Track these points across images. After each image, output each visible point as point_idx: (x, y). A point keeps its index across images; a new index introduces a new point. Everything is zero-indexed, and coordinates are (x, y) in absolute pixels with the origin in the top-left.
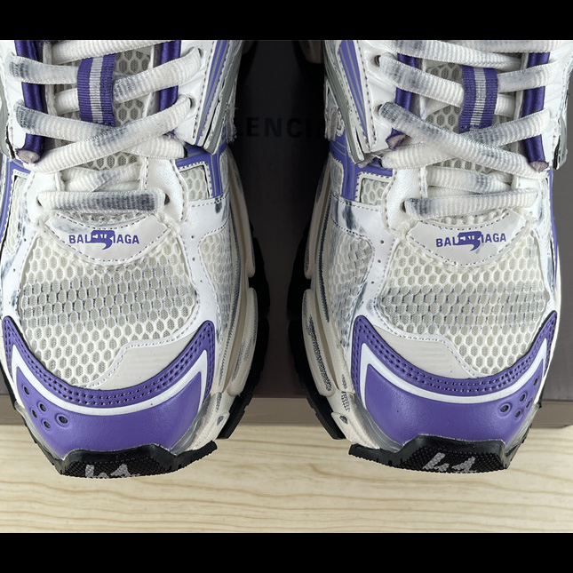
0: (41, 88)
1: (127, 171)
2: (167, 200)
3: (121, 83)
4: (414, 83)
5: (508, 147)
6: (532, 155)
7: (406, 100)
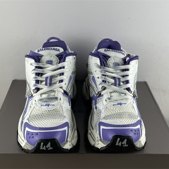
0: (39, 81)
1: (53, 94)
2: (60, 99)
3: (53, 79)
4: (105, 78)
5: (124, 89)
6: (128, 90)
7: (104, 81)
